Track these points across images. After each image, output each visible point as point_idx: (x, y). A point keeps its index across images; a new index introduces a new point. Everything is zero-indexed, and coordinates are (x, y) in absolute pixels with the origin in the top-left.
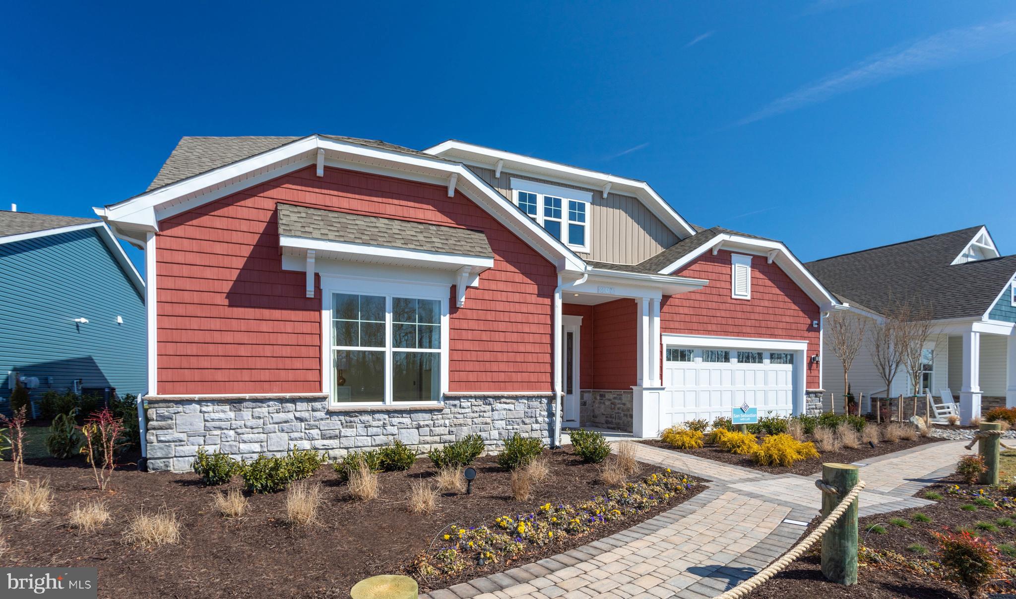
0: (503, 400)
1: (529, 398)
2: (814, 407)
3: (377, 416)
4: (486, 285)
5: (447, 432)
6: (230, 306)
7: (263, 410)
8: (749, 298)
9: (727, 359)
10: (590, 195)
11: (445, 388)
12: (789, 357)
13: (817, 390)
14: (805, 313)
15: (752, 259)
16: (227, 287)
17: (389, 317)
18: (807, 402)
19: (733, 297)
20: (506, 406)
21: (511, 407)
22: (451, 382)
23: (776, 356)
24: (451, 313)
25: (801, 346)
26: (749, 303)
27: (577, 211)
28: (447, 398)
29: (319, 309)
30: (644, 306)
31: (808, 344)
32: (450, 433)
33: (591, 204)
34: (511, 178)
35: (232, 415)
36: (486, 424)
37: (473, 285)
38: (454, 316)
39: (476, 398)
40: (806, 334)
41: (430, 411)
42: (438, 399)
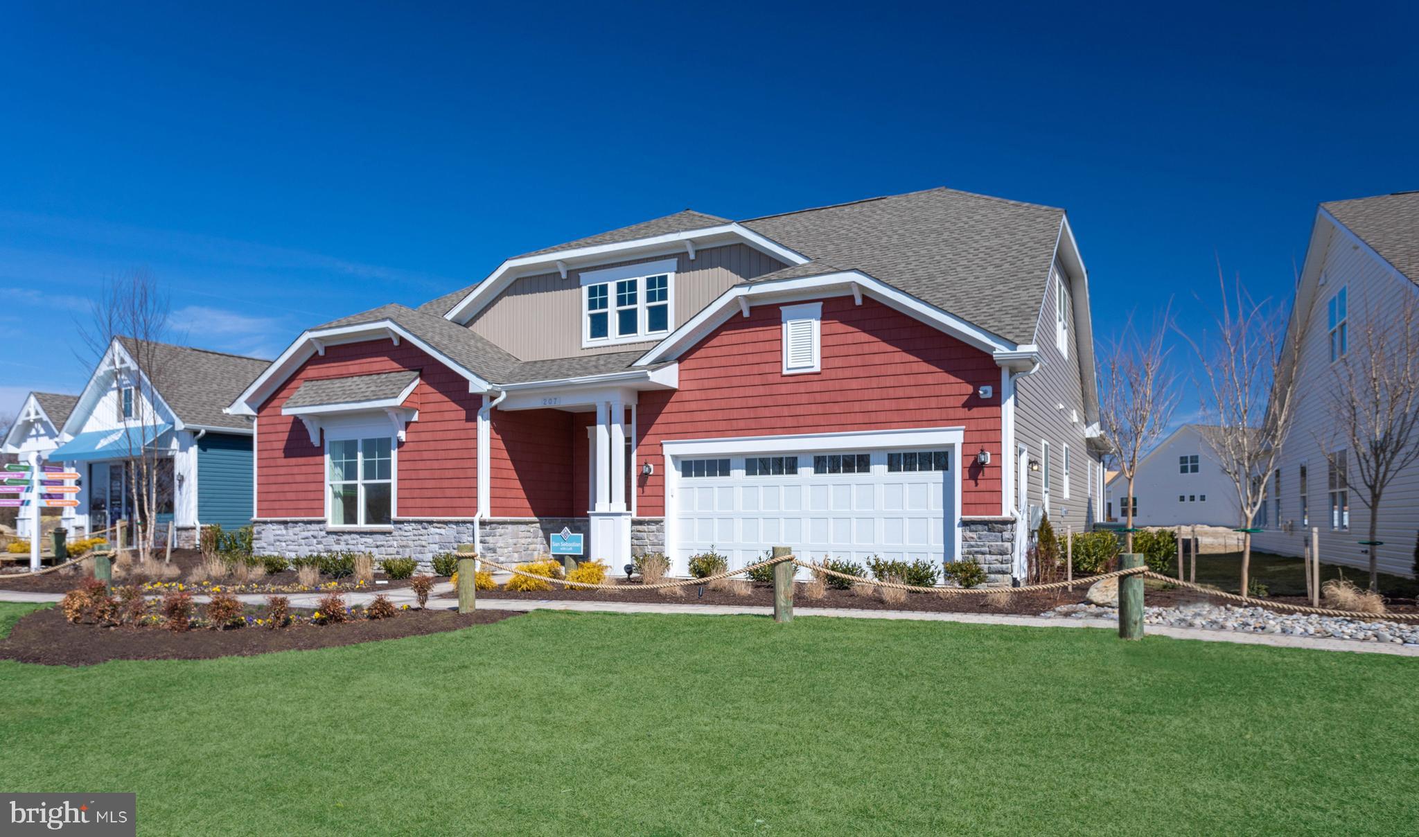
0: (435, 525)
1: (457, 523)
2: (987, 549)
3: (353, 536)
4: (427, 417)
5: (395, 552)
6: (285, 457)
7: (297, 529)
8: (817, 369)
9: (792, 469)
10: (673, 262)
11: (394, 515)
12: (937, 459)
13: (997, 517)
14: (956, 376)
15: (823, 307)
16: (282, 445)
17: (360, 455)
18: (965, 539)
19: (785, 372)
20: (438, 531)
21: (442, 531)
22: (399, 508)
23: (901, 460)
24: (399, 447)
25: (953, 437)
26: (816, 378)
27: (657, 288)
28: (396, 522)
29: (322, 454)
30: (601, 414)
31: (965, 431)
32: (398, 553)
33: (677, 272)
34: (580, 274)
35: (284, 532)
36: (423, 546)
37: (413, 420)
38: (401, 449)
39: (415, 522)
40: (963, 413)
41: (383, 533)
42: (389, 523)
